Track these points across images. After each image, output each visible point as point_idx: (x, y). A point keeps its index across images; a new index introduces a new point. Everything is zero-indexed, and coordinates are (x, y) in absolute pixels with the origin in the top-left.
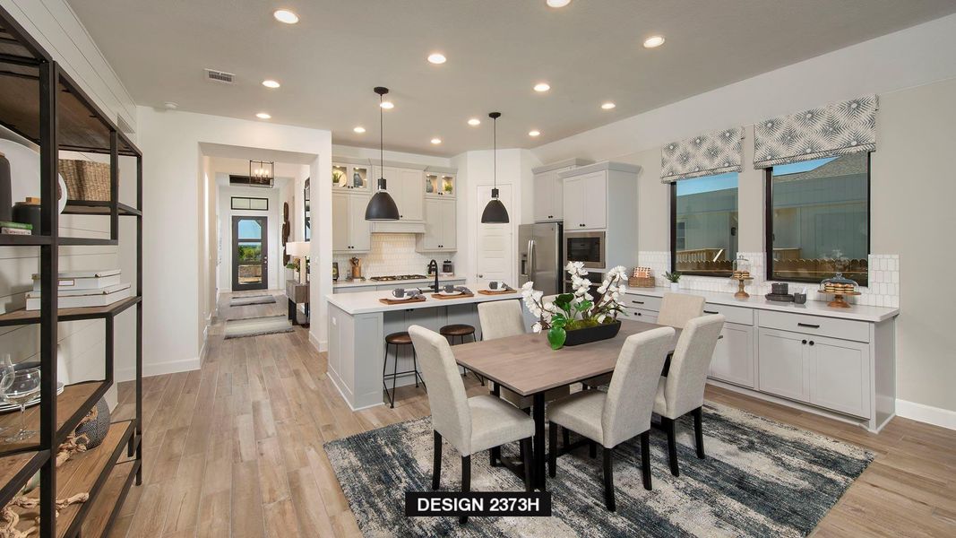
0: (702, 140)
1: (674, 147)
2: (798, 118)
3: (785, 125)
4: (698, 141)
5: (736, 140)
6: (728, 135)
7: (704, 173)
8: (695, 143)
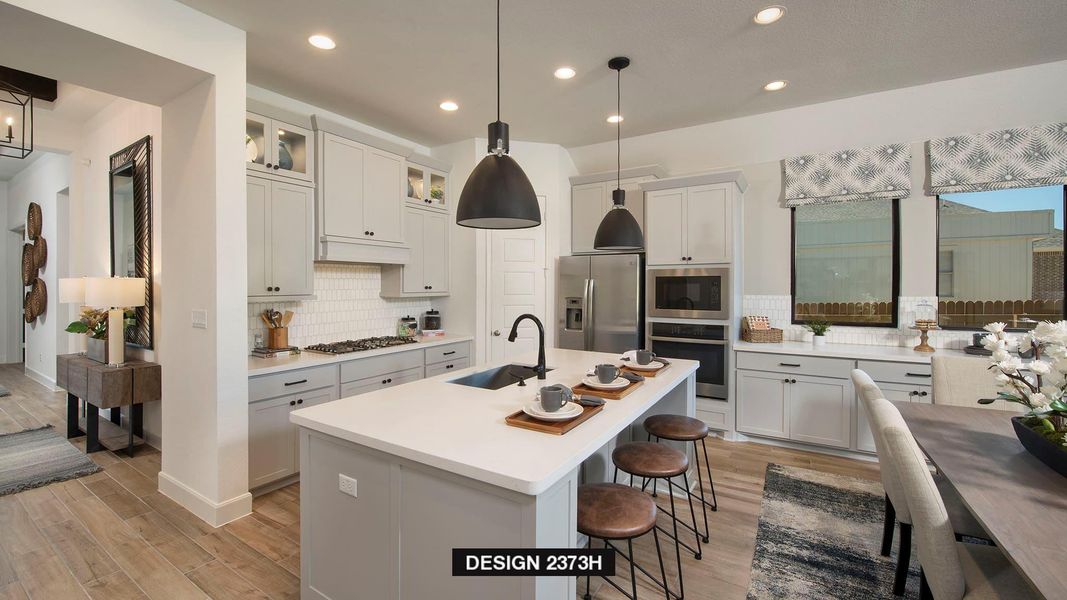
0: (850, 155)
1: (806, 161)
2: (992, 138)
3: (973, 145)
4: (844, 156)
5: (901, 158)
6: (890, 151)
7: (854, 197)
8: (839, 158)
